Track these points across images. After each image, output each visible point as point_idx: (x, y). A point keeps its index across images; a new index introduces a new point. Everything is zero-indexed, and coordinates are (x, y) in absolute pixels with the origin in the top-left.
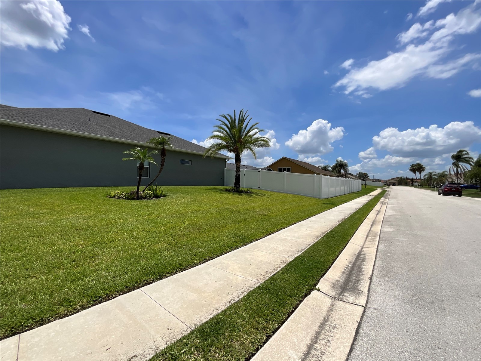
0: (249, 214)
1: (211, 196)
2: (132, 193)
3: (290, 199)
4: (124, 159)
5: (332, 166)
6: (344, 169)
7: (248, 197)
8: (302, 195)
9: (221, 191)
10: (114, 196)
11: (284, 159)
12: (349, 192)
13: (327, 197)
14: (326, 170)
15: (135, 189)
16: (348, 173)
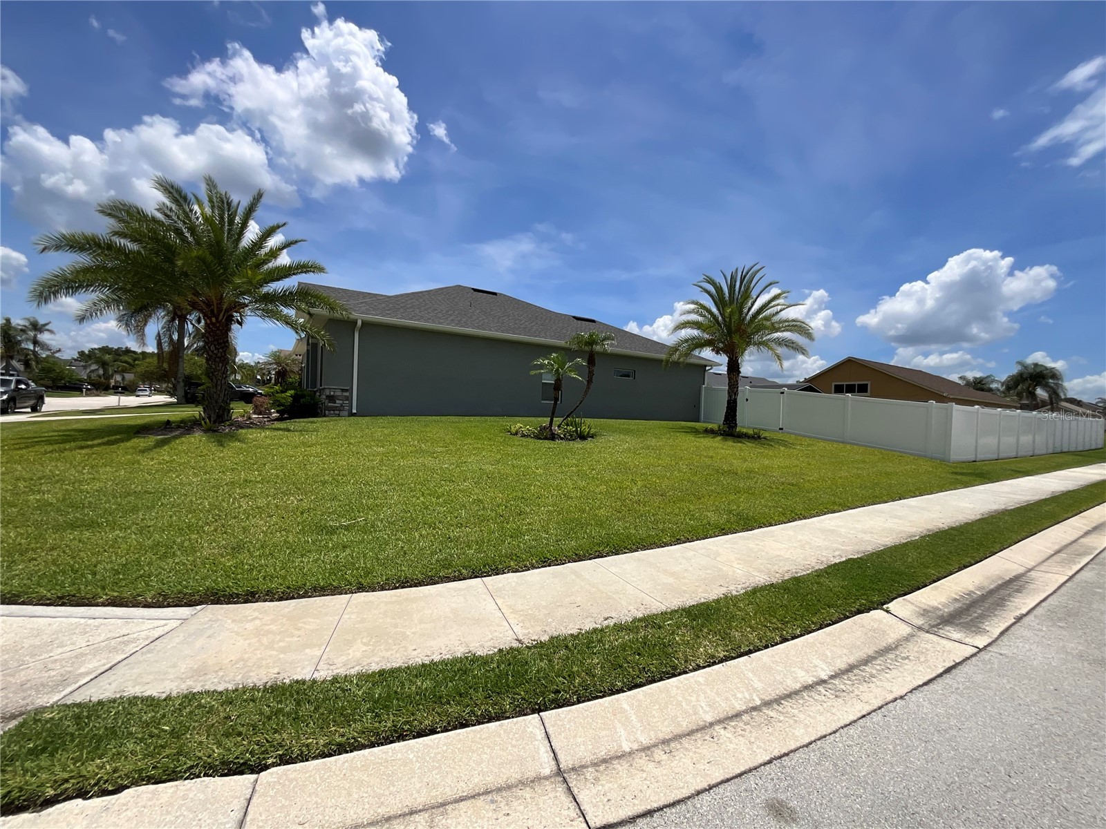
0: (755, 479)
1: (676, 441)
2: (543, 429)
3: (858, 457)
4: (533, 373)
5: (1003, 378)
6: (1046, 387)
7: (756, 448)
8: (893, 451)
9: (696, 432)
10: (516, 434)
11: (850, 363)
12: (1050, 451)
13: (972, 457)
14: (982, 390)
15: (545, 421)
16: (1063, 397)
